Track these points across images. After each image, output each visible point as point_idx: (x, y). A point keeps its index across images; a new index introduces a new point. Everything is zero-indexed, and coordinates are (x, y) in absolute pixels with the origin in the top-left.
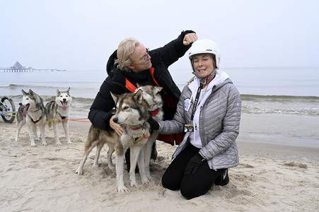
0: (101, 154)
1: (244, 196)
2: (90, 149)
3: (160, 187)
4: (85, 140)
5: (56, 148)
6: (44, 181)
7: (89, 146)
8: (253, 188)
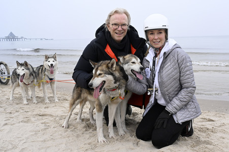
0: (84, 110)
1: (206, 146)
2: (74, 106)
3: (134, 138)
4: (70, 98)
5: (45, 106)
6: (36, 134)
7: (73, 104)
8: (214, 138)
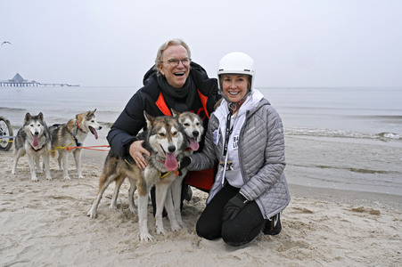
1: (300, 249)
5: (64, 184)
6: (48, 225)
8: (312, 238)
